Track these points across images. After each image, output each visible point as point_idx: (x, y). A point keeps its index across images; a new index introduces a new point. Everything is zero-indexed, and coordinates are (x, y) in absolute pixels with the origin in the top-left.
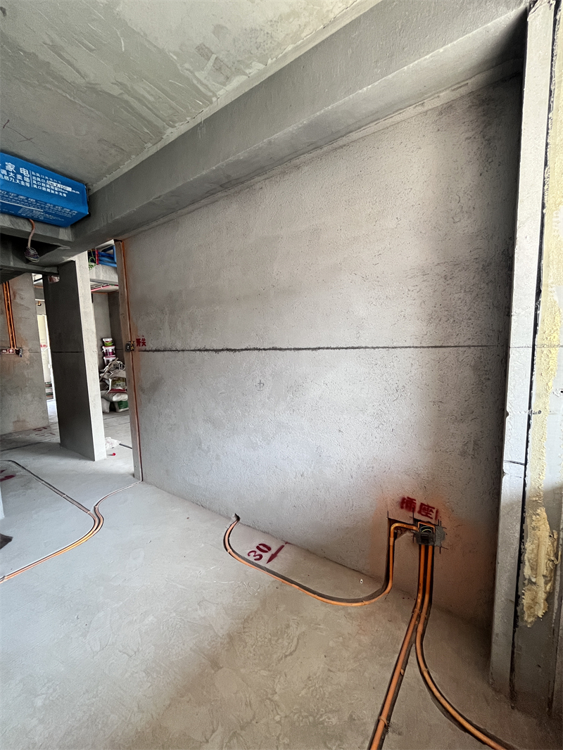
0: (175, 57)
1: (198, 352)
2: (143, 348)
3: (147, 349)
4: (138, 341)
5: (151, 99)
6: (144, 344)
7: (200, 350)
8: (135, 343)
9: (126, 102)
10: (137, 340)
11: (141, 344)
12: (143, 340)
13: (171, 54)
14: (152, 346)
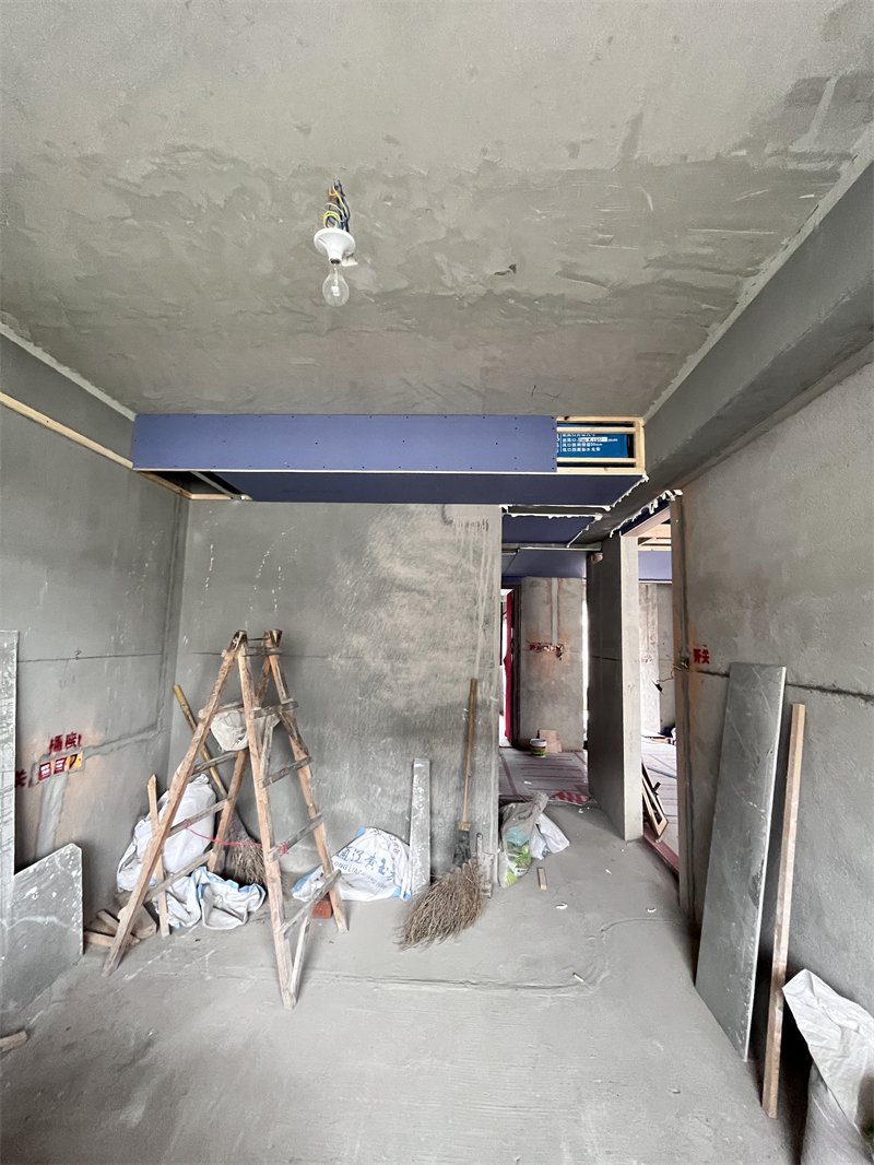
0: (743, 153)
1: (816, 693)
2: (704, 667)
3: (712, 671)
4: (697, 652)
5: (708, 251)
6: (706, 660)
7: (821, 689)
8: (692, 657)
9: (667, 282)
10: (695, 650)
11: (702, 659)
12: (706, 652)
13: (733, 154)
14: (719, 666)
